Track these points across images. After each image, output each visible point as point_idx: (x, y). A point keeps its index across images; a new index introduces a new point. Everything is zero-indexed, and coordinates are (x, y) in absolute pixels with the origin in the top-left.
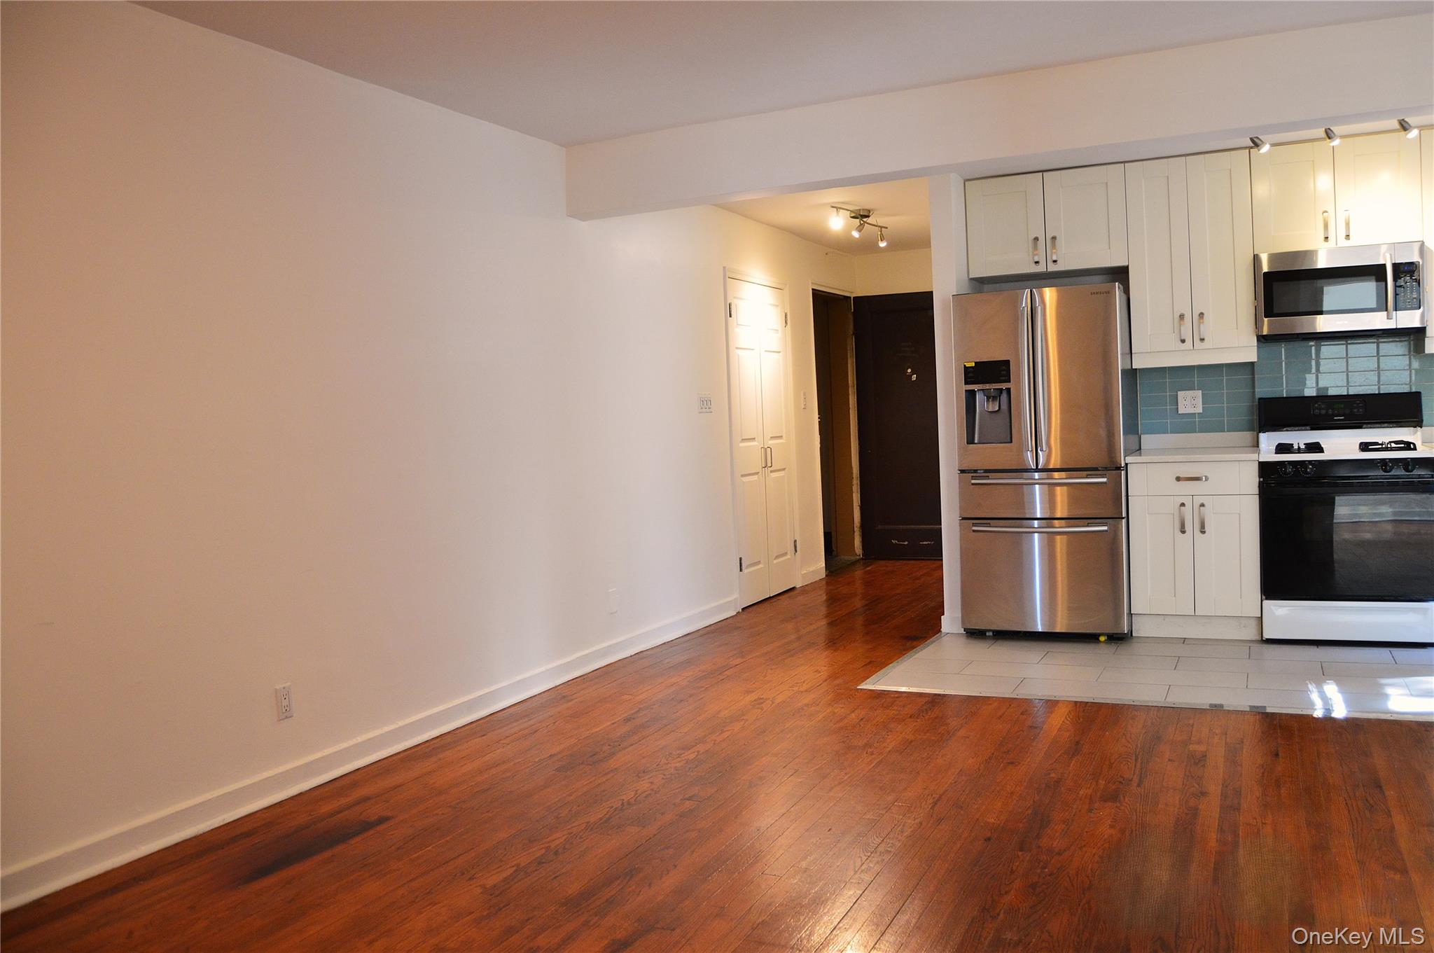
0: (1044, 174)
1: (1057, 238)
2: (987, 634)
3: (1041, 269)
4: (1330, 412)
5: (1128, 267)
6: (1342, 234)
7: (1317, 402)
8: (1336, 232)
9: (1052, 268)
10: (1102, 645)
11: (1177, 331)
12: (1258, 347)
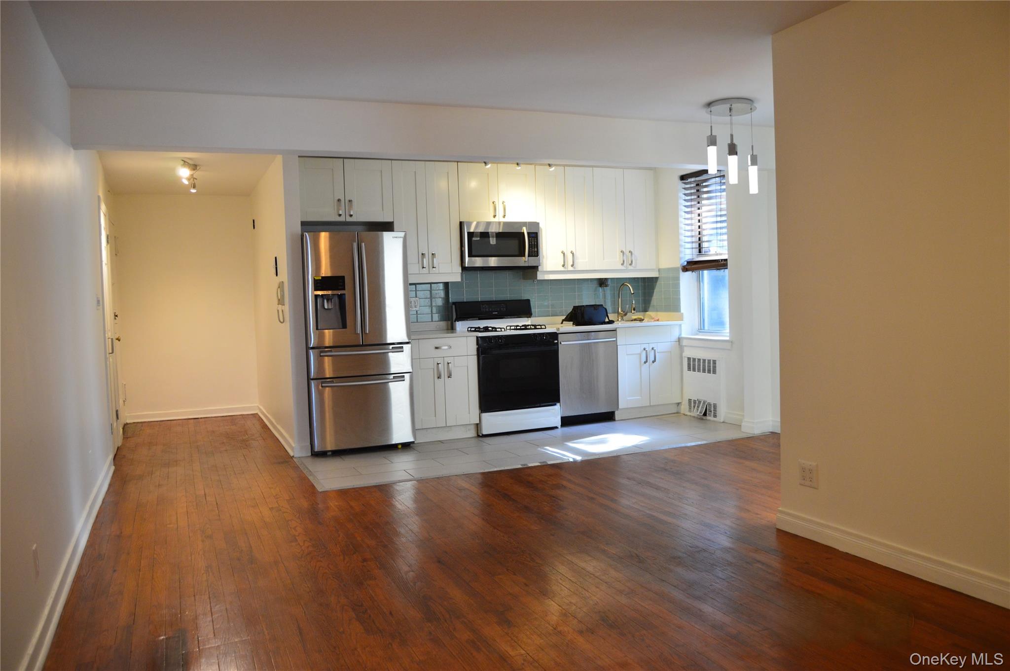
0: (344, 160)
1: (353, 201)
2: (328, 454)
3: (342, 219)
4: (490, 310)
5: (393, 222)
6: (502, 214)
7: (483, 305)
8: (500, 213)
9: (349, 219)
10: (400, 450)
11: (420, 262)
12: (462, 274)
